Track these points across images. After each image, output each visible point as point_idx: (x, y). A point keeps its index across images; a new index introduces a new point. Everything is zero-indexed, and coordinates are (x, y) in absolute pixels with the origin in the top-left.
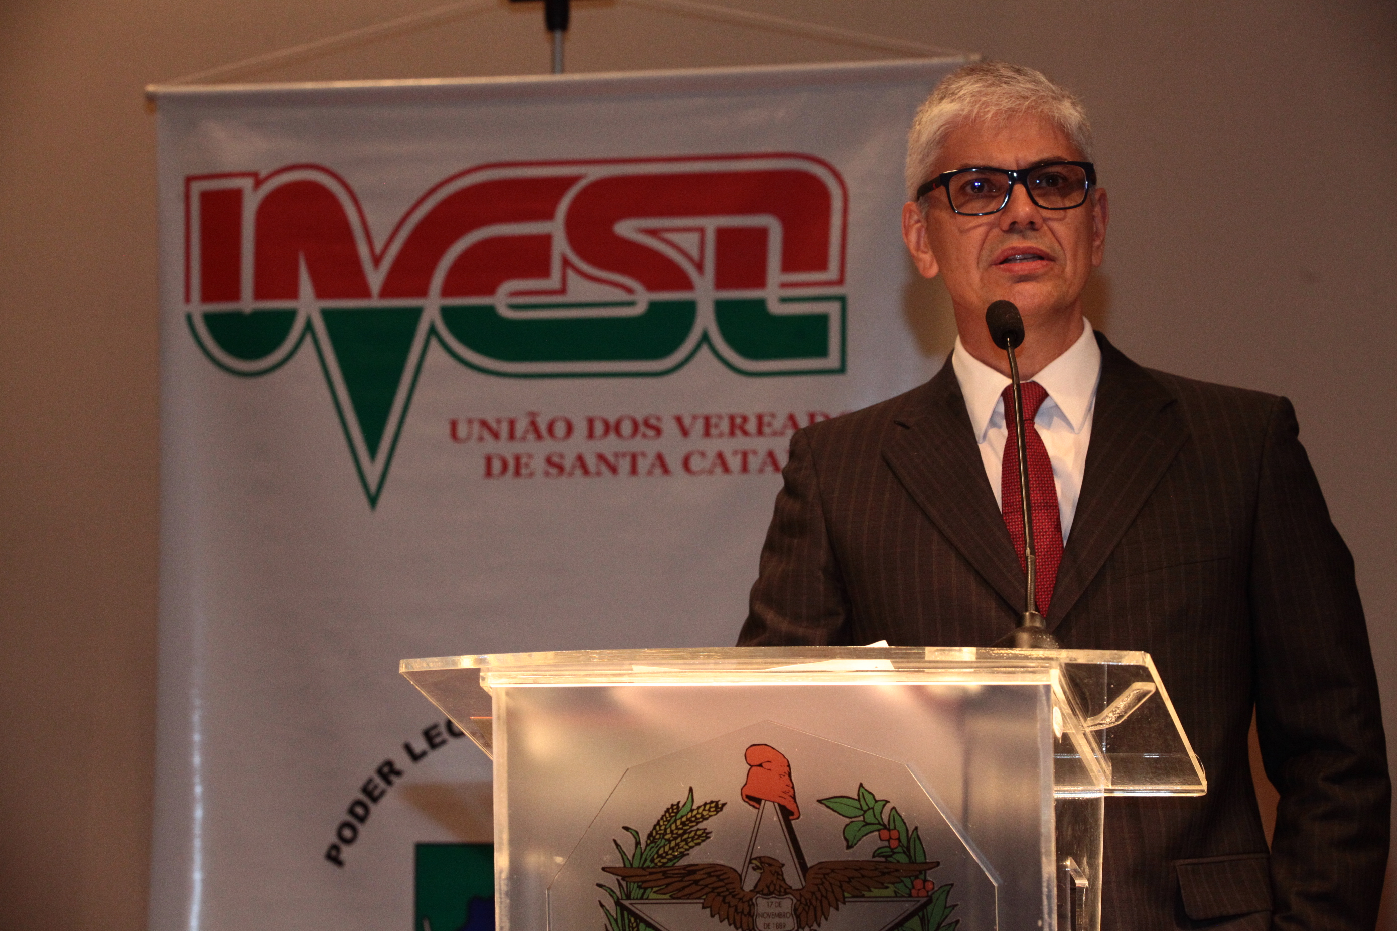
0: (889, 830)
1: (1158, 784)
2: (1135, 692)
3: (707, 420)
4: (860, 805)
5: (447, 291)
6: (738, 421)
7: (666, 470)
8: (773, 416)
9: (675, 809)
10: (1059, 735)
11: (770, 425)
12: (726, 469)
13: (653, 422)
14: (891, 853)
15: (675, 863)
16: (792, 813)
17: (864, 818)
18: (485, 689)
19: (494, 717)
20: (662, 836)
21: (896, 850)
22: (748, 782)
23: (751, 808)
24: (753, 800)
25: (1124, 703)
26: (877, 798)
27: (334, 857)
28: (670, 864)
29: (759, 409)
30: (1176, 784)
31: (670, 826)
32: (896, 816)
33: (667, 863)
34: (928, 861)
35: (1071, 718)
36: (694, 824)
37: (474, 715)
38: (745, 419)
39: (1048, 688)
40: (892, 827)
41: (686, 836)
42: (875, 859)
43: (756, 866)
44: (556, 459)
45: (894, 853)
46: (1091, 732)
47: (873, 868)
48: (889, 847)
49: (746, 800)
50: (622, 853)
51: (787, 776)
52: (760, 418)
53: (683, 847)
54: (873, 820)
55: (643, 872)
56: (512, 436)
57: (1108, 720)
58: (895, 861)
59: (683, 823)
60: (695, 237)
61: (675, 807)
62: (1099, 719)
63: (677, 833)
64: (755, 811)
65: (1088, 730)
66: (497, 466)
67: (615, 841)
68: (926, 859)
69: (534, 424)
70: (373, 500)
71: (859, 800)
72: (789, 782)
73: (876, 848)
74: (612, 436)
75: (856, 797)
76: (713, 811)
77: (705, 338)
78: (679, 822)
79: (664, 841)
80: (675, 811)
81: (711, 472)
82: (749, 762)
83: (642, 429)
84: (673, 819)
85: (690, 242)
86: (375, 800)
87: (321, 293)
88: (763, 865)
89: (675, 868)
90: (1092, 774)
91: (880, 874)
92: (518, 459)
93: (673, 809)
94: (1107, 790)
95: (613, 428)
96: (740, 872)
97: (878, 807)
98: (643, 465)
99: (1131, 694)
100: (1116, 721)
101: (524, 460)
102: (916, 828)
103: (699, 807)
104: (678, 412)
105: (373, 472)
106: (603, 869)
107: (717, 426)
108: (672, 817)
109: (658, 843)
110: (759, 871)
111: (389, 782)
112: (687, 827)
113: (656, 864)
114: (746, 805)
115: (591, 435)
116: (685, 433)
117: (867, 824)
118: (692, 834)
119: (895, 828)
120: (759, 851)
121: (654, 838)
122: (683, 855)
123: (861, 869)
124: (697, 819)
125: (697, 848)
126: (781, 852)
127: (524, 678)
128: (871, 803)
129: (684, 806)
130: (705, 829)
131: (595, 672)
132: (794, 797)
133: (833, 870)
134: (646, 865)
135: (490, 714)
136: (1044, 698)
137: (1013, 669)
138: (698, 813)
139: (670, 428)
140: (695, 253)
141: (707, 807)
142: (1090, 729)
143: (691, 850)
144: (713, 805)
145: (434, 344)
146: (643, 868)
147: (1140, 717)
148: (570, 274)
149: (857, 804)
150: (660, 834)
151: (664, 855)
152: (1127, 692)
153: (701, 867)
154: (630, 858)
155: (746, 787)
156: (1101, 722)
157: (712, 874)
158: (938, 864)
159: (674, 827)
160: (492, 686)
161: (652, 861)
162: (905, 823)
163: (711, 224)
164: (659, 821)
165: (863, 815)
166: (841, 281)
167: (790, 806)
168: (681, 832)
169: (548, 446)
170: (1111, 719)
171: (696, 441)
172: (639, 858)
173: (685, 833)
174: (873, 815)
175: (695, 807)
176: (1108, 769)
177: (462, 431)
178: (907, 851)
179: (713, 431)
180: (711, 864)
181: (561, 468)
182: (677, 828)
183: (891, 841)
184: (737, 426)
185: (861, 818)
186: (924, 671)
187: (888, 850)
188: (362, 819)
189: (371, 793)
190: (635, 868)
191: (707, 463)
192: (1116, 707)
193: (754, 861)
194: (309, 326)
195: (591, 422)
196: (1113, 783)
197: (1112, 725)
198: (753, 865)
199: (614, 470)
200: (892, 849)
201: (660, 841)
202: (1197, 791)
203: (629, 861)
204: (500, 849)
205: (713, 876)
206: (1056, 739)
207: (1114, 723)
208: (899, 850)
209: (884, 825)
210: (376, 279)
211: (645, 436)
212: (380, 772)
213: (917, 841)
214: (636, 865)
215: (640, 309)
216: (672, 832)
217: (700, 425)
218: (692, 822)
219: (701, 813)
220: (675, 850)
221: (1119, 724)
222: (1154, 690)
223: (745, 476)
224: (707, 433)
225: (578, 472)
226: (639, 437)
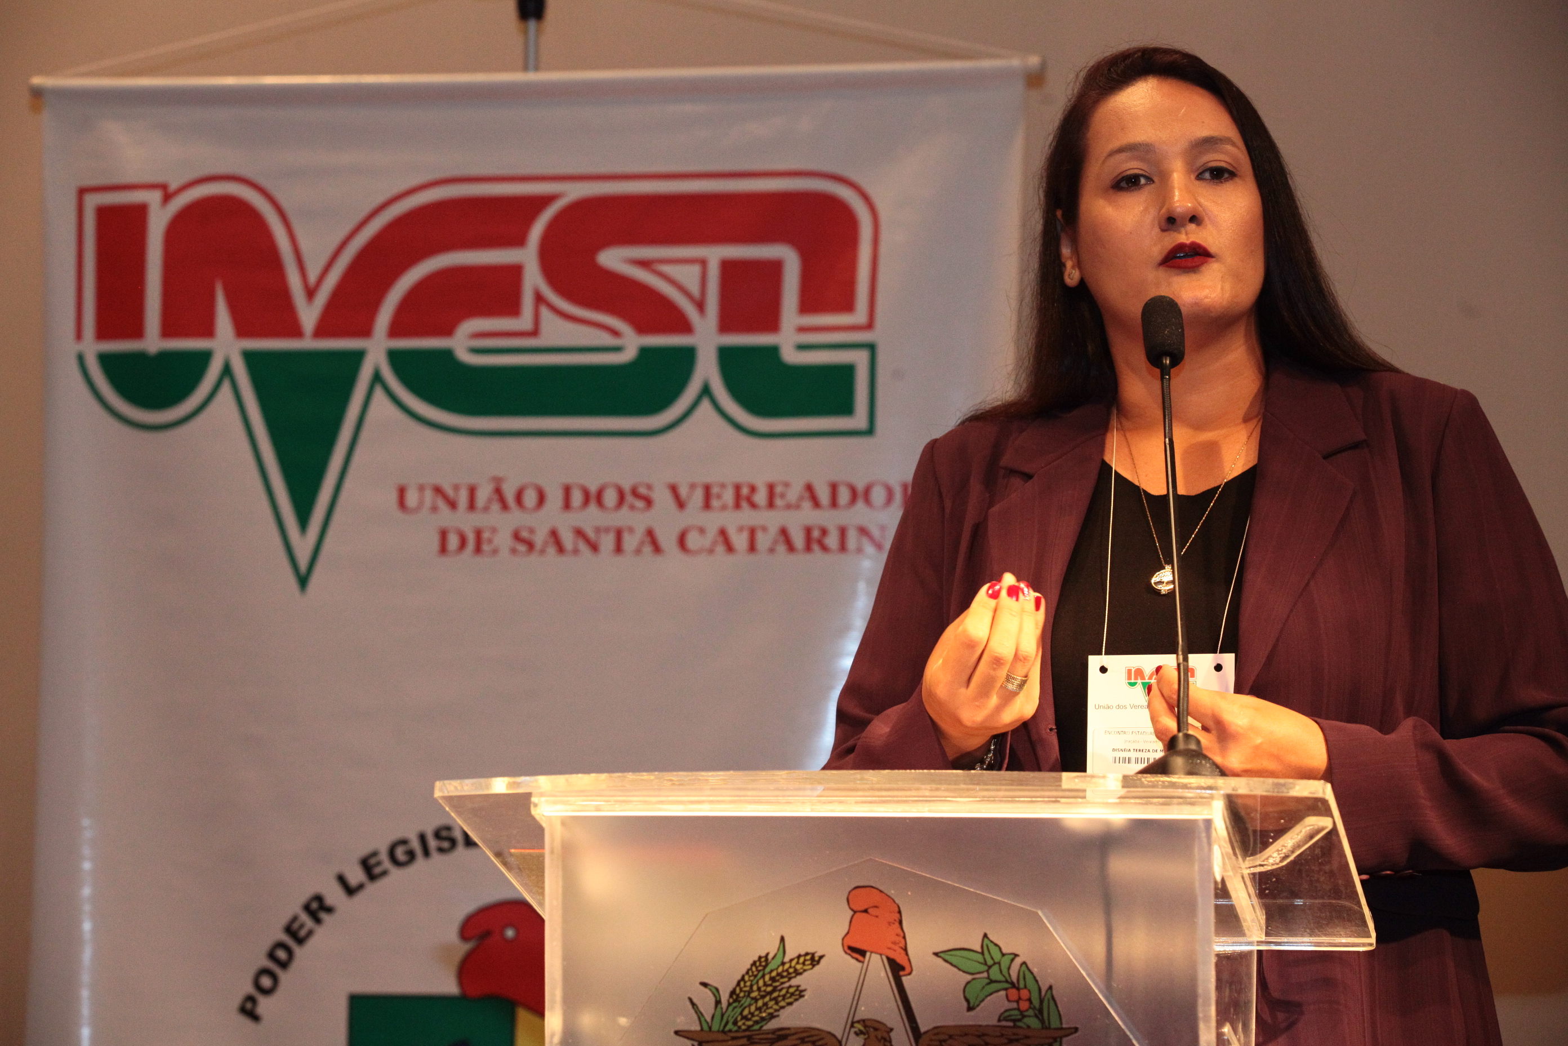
0: (1018, 989)
1: (1319, 936)
2: (1308, 828)
3: (707, 489)
4: (984, 959)
5: (396, 330)
6: (745, 491)
7: (657, 549)
8: (787, 485)
9: (763, 962)
10: (1219, 879)
11: (783, 496)
12: (730, 548)
13: (642, 491)
14: (1019, 1017)
15: (762, 1027)
16: (903, 968)
17: (988, 974)
18: (537, 817)
19: (547, 851)
20: (747, 994)
21: (1026, 1013)
22: (850, 931)
23: (854, 961)
24: (857, 952)
25: (1293, 841)
26: (1004, 951)
27: (249, 1010)
28: (756, 1027)
29: (771, 478)
30: (1341, 936)
31: (757, 982)
32: (1027, 973)
33: (752, 1026)
34: (1064, 1026)
35: (1229, 858)
36: (786, 980)
37: (515, 848)
38: (753, 489)
39: (1208, 823)
40: (1022, 985)
41: (775, 994)
42: (1004, 1023)
43: (860, 1030)
44: (525, 534)
45: (1024, 1017)
46: (1249, 874)
47: (998, 1034)
48: (1018, 1009)
49: (849, 951)
50: (699, 1015)
51: (897, 924)
52: (771, 488)
53: (771, 1007)
54: (1000, 978)
55: (725, 1037)
56: (472, 506)
57: (1271, 861)
58: (1025, 1026)
59: (773, 979)
60: (696, 269)
61: (763, 960)
62: (1259, 859)
63: (765, 991)
64: (859, 965)
65: (1246, 872)
66: (453, 541)
67: (690, 1000)
68: (1061, 1023)
69: (498, 491)
70: (303, 581)
71: (982, 953)
72: (899, 931)
73: (1003, 1010)
74: (593, 508)
75: (979, 949)
76: (808, 965)
77: (706, 391)
78: (767, 978)
79: (749, 1000)
80: (763, 964)
81: (711, 551)
82: (852, 907)
83: (629, 498)
84: (761, 974)
85: (689, 276)
86: (300, 941)
87: (242, 330)
88: (867, 1029)
89: (762, 1032)
90: (1244, 924)
91: (1006, 1041)
92: (478, 534)
93: (760, 962)
94: (1259, 943)
95: (594, 498)
96: (839, 1037)
97: (1005, 962)
98: (630, 542)
99: (1304, 831)
100: (1281, 861)
101: (486, 535)
102: (1050, 988)
103: (791, 960)
104: (672, 480)
105: (303, 546)
106: (677, 1033)
107: (719, 497)
108: (759, 971)
109: (742, 1002)
110: (862, 1036)
111: (318, 921)
112: (777, 984)
113: (740, 1027)
114: (848, 957)
115: (567, 505)
116: (681, 504)
117: (992, 982)
118: (783, 992)
119: (1025, 987)
120: (863, 1012)
121: (738, 996)
122: (772, 1016)
123: (984, 1035)
124: (789, 974)
125: (789, 1009)
126: (890, 1014)
127: (584, 805)
128: (997, 956)
129: (773, 958)
130: (798, 986)
131: (670, 798)
132: (905, 950)
133: (951, 1037)
134: (727, 1029)
135: (542, 847)
136: (1204, 835)
137: (1168, 800)
138: (790, 967)
139: (662, 497)
140: (695, 289)
141: (802, 960)
142: (1248, 871)
143: (782, 1011)
144: (808, 957)
145: (379, 394)
146: (723, 1032)
147: (1310, 857)
148: (545, 312)
149: (980, 958)
150: (745, 992)
151: (749, 1016)
152: (1297, 829)
153: (793, 1031)
154: (709, 1019)
155: (848, 936)
156: (1263, 863)
157: (806, 1040)
158: (1076, 1030)
159: (761, 983)
160: (546, 814)
161: (735, 1023)
162: (1037, 981)
163: (715, 254)
164: (743, 977)
165: (987, 971)
166: (870, 326)
167: (901, 959)
168: (769, 989)
169: (516, 518)
170: (1274, 859)
171: (694, 514)
172: (719, 1021)
173: (775, 990)
174: (999, 972)
175: (787, 959)
176: (1262, 918)
177: (412, 498)
178: (1039, 1013)
179: (715, 503)
180: (805, 1028)
181: (530, 545)
182: (765, 985)
183: (1021, 1002)
184: (743, 497)
185: (985, 975)
186: (1059, 801)
187: (1016, 1012)
188: (284, 965)
189: (295, 933)
190: (714, 1032)
191: (707, 541)
192: (1283, 846)
193: (856, 1025)
194: (227, 371)
195: (567, 490)
196: (1267, 934)
197: (1275, 867)
198: (856, 1030)
199: (594, 547)
200: (1021, 1012)
201: (744, 999)
202: (1364, 945)
203: (708, 1023)
204: (552, 1008)
205: (807, 1042)
206: (1216, 883)
207: (1277, 864)
208: (1031, 1012)
209: (1012, 983)
210: (309, 315)
211: (632, 507)
212: (307, 908)
213: (1052, 1003)
214: (715, 1027)
215: (628, 356)
216: (759, 989)
217: (699, 495)
218: (783, 977)
219: (794, 967)
220: (763, 1010)
221: (1283, 867)
222: (1330, 826)
223: (752, 558)
224: (707, 505)
225: (552, 550)
226: (625, 510)
